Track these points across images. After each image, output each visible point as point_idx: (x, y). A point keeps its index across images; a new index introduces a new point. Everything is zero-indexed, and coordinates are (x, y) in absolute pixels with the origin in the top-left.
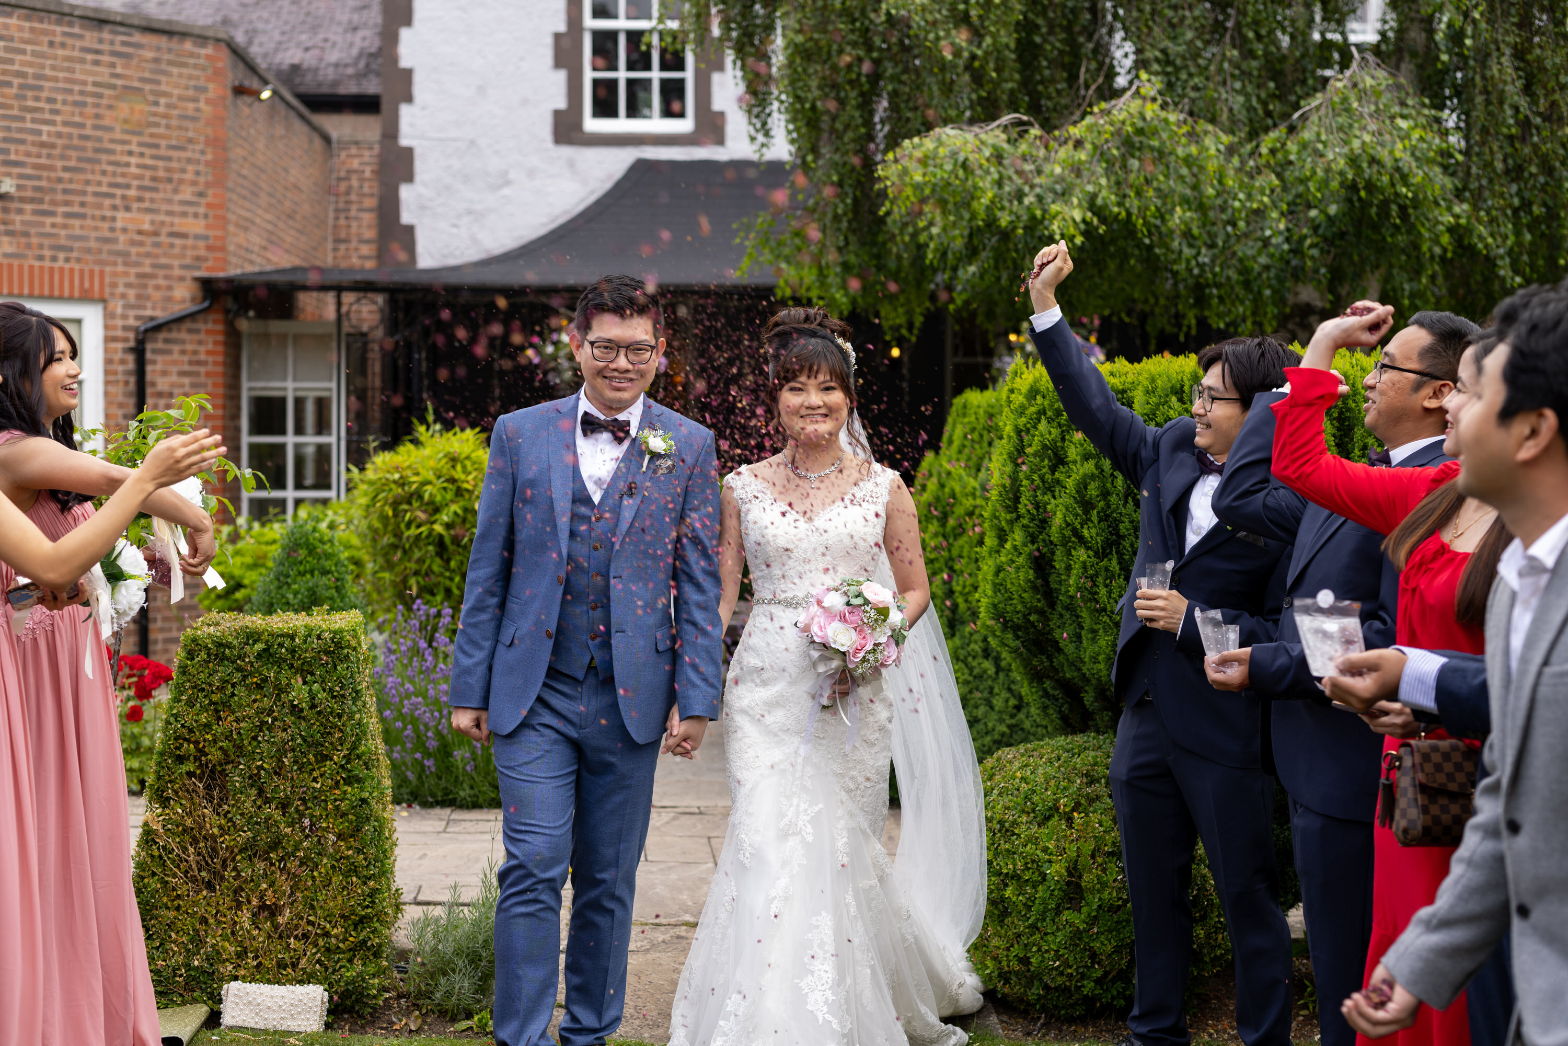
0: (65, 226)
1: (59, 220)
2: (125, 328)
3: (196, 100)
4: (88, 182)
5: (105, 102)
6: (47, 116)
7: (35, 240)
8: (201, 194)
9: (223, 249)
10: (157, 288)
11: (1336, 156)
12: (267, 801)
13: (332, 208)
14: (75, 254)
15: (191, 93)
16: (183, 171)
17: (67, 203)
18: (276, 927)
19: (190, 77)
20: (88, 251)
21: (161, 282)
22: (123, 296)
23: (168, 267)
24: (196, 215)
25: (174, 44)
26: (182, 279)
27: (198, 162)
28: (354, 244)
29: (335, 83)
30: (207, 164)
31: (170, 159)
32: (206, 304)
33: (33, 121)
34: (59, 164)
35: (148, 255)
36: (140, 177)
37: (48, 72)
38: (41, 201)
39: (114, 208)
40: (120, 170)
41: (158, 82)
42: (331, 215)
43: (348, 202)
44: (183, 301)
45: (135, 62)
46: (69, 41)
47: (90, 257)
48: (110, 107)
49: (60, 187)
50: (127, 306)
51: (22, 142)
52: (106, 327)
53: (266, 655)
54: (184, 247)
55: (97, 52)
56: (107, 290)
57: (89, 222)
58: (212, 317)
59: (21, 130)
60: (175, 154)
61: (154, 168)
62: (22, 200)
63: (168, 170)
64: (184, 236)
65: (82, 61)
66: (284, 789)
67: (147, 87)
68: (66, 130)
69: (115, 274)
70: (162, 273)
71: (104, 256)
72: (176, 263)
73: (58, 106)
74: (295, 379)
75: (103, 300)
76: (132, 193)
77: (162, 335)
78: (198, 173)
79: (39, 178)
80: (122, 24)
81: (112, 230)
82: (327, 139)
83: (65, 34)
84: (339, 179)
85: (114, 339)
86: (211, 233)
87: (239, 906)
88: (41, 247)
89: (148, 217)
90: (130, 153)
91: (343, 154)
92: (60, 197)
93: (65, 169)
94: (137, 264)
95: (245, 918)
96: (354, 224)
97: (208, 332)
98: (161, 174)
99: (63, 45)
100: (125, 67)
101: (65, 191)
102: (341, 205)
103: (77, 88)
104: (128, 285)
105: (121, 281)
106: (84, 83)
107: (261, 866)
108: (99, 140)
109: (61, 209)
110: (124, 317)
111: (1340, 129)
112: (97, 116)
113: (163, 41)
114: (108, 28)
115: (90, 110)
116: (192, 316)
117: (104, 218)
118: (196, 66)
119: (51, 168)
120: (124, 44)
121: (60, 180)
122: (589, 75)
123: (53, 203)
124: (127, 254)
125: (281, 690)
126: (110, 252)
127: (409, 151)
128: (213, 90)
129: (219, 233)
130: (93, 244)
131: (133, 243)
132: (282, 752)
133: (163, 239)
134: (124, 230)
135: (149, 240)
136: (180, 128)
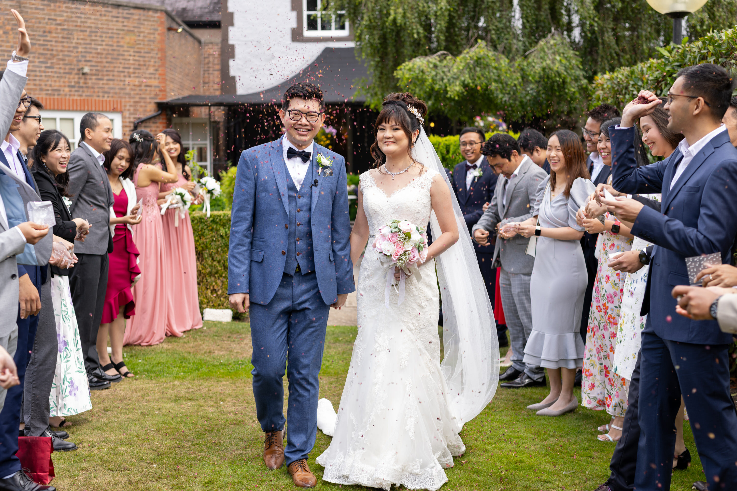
0: (107, 84)
1: (105, 82)
2: (130, 122)
3: (154, 34)
4: (115, 67)
5: (120, 36)
6: (100, 42)
7: (96, 90)
8: (157, 70)
9: (165, 91)
10: (141, 106)
11: (538, 68)
12: (214, 261)
13: (202, 70)
14: (111, 95)
15: (152, 31)
16: (150, 61)
17: (108, 75)
18: (217, 295)
19: (152, 25)
20: (116, 93)
21: (142, 104)
22: (129, 110)
23: (145, 98)
24: (155, 78)
25: (145, 13)
26: (150, 103)
27: (155, 58)
28: (211, 84)
29: (201, 16)
30: (159, 58)
31: (144, 57)
32: (159, 112)
33: (95, 44)
34: (105, 60)
35: (137, 94)
36: (134, 64)
37: (100, 26)
38: (98, 75)
39: (125, 76)
40: (127, 62)
41: (140, 28)
42: (202, 73)
43: (209, 67)
44: (151, 111)
45: (131, 20)
46: (107, 14)
47: (116, 96)
48: (123, 38)
49: (105, 69)
50: (130, 114)
51: (91, 53)
52: (123, 122)
53: (213, 221)
54: (151, 91)
55: (117, 17)
56: (123, 108)
57: (116, 82)
58: (161, 117)
59: (91, 48)
60: (147, 55)
61: (139, 61)
62: (92, 75)
63: (144, 61)
64: (150, 86)
65: (112, 21)
66: (219, 257)
67: (136, 30)
68: (107, 47)
69: (125, 102)
70: (143, 101)
71: (121, 95)
72: (148, 97)
73: (104, 39)
74: (193, 140)
75: (121, 112)
76: (131, 70)
77: (143, 125)
78: (155, 62)
79: (97, 66)
80: (126, 6)
81: (124, 85)
82: (200, 42)
83: (106, 11)
84: (205, 58)
85: (126, 126)
86: (161, 85)
87: (207, 289)
88: (98, 92)
89: (137, 80)
90: (130, 55)
91: (206, 48)
92: (105, 73)
93: (107, 62)
94: (134, 98)
95: (209, 292)
96: (211, 76)
97: (161, 123)
98: (142, 63)
99: (105, 15)
100: (128, 22)
101: (107, 71)
102: (206, 69)
103: (110, 31)
104: (130, 106)
105: (128, 104)
106: (113, 29)
107: (213, 279)
108: (119, 51)
109: (106, 78)
110: (129, 118)
111: (541, 58)
112: (118, 42)
113: (141, 12)
114: (121, 8)
115: (115, 40)
116: (154, 117)
117: (121, 81)
118: (154, 21)
119: (101, 62)
120: (127, 14)
121: (105, 67)
122: (306, 13)
123: (103, 75)
124: (129, 94)
125: (217, 231)
126: (124, 94)
127: (233, 47)
128: (161, 29)
129: (163, 85)
130: (117, 91)
131: (132, 90)
132: (218, 248)
133: (143, 88)
134: (129, 85)
135: (138, 88)
136: (148, 45)
